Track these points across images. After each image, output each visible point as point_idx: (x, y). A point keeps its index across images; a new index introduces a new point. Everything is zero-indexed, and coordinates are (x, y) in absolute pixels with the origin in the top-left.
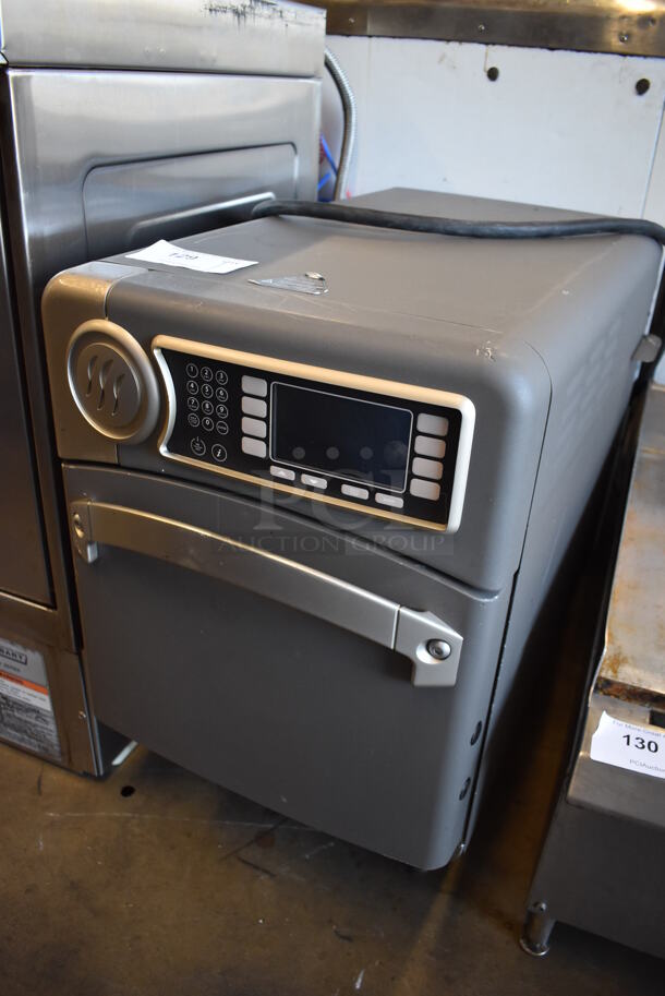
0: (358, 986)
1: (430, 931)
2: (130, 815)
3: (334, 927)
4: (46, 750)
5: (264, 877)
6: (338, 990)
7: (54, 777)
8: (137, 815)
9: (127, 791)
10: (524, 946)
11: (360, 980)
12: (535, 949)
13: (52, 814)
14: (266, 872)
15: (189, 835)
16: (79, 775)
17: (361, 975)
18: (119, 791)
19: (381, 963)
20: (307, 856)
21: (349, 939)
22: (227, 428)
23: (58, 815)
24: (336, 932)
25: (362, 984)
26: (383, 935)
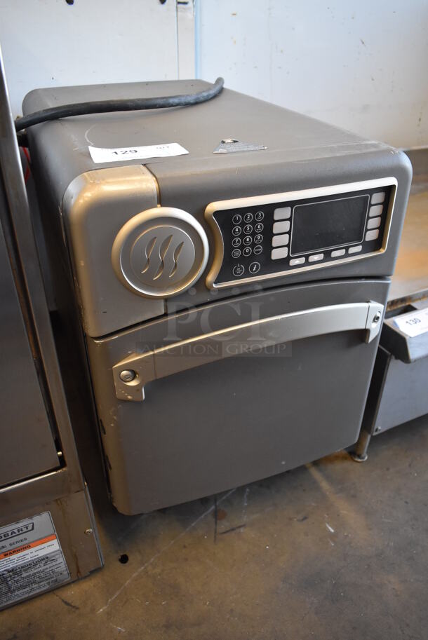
0: (332, 531)
1: (325, 485)
2: (143, 568)
3: (295, 520)
4: (56, 581)
5: (242, 530)
6: (329, 540)
7: (72, 593)
8: (146, 565)
9: (124, 559)
10: (359, 460)
11: (330, 528)
12: (363, 458)
13: (101, 610)
14: (240, 527)
15: (185, 547)
16: (88, 576)
17: (327, 525)
18: (119, 563)
19: (328, 514)
20: (246, 504)
21: (305, 518)
22: (261, 249)
23: (105, 608)
24: (298, 520)
25: (333, 529)
26: (313, 504)
